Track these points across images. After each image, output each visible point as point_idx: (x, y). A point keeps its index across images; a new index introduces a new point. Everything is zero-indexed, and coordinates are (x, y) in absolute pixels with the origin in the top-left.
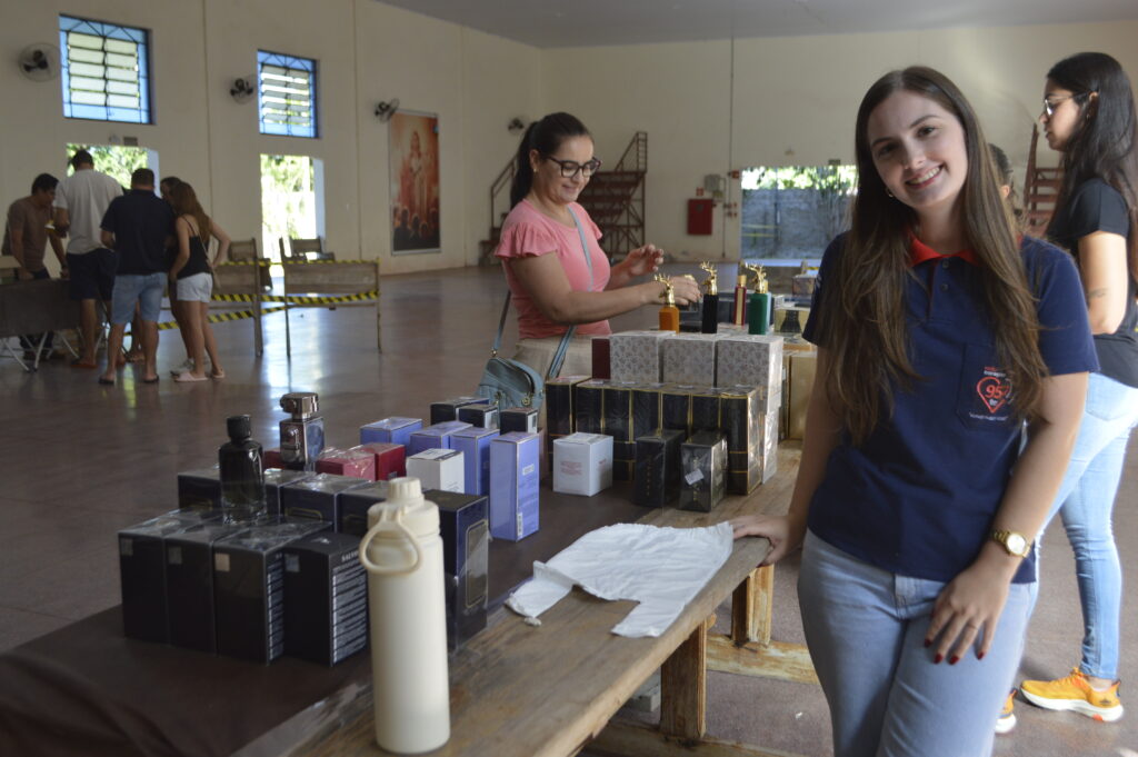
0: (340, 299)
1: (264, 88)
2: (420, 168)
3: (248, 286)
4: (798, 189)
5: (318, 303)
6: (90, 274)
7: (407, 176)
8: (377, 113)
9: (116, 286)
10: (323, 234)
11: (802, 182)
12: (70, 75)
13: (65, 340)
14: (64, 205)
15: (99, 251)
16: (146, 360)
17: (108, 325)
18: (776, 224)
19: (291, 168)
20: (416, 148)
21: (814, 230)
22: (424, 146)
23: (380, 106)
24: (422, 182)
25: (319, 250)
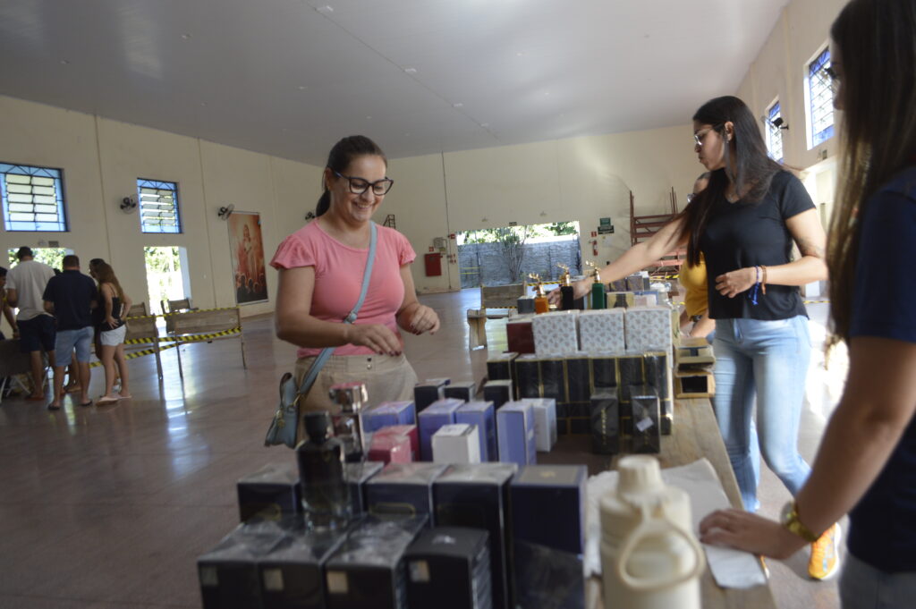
0: (214, 335)
1: (142, 203)
2: (251, 248)
3: (149, 332)
4: (488, 244)
5: (194, 340)
6: (35, 335)
7: (243, 254)
8: (219, 215)
9: (57, 340)
10: (189, 296)
11: (490, 238)
12: (9, 203)
13: (19, 381)
14: (13, 287)
15: (41, 317)
16: (82, 390)
17: (51, 369)
18: (479, 266)
19: (160, 257)
20: (247, 235)
21: (502, 268)
22: (252, 234)
23: (221, 210)
24: (252, 257)
25: (188, 307)
